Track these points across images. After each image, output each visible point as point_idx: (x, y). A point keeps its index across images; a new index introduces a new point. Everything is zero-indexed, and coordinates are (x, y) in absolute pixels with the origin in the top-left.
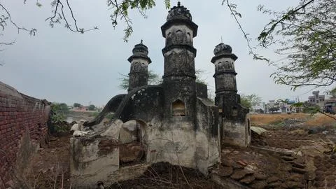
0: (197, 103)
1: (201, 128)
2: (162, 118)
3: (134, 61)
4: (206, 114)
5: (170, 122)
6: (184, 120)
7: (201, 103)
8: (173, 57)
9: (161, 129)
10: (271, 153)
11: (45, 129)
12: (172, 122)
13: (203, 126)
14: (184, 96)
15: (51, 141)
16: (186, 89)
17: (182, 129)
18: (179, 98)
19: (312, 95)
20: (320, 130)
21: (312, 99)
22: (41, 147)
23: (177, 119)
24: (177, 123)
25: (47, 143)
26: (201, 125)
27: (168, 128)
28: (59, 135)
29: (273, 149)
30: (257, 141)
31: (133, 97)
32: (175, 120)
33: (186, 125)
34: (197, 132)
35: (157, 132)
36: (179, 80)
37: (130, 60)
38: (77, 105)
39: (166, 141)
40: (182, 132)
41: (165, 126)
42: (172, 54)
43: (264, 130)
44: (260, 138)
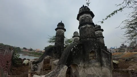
0: (102, 52)
1: (105, 65)
2: (84, 61)
3: (58, 30)
4: (108, 58)
5: (89, 63)
6: (96, 62)
7: (104, 52)
8: (87, 28)
9: (84, 67)
10: (123, 71)
11: (10, 63)
12: (90, 63)
13: (107, 64)
14: (95, 48)
15: (13, 70)
16: (95, 45)
17: (96, 66)
18: (93, 50)
19: (122, 45)
20: (130, 59)
21: (121, 47)
22: (9, 75)
23: (93, 61)
24: (93, 64)
25: (11, 72)
26: (105, 64)
27: (88, 67)
28: (17, 66)
29: (123, 70)
30: (116, 67)
31: (72, 50)
32: (92, 62)
33: (97, 64)
34: (103, 67)
35: (83, 69)
36: (91, 40)
37: (56, 30)
38: (24, 48)
39: (87, 75)
40: (96, 68)
41: (86, 65)
42: (86, 27)
43: (118, 62)
44: (117, 65)
